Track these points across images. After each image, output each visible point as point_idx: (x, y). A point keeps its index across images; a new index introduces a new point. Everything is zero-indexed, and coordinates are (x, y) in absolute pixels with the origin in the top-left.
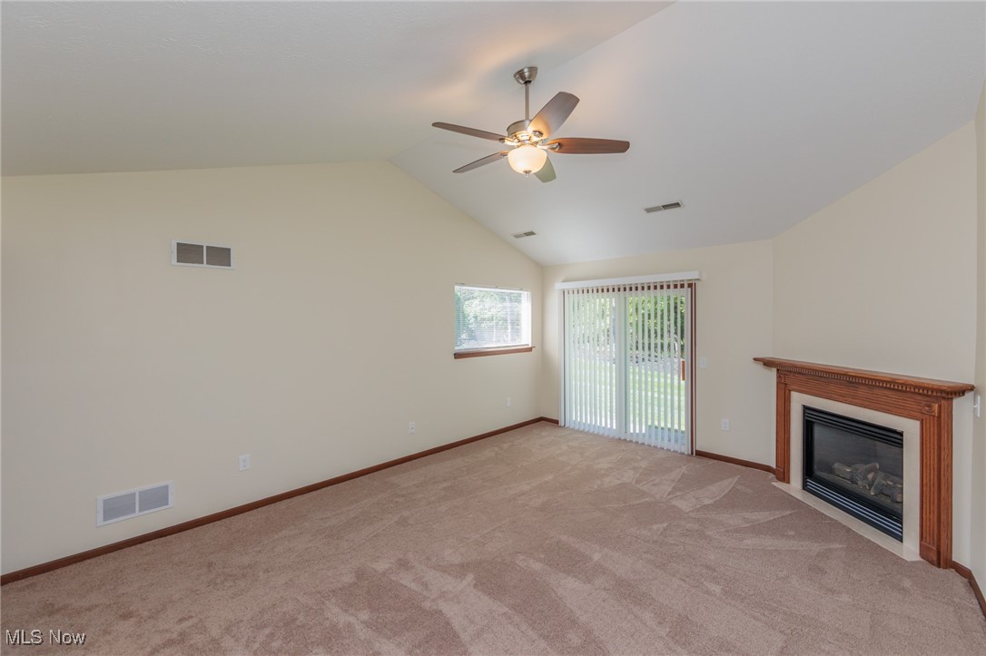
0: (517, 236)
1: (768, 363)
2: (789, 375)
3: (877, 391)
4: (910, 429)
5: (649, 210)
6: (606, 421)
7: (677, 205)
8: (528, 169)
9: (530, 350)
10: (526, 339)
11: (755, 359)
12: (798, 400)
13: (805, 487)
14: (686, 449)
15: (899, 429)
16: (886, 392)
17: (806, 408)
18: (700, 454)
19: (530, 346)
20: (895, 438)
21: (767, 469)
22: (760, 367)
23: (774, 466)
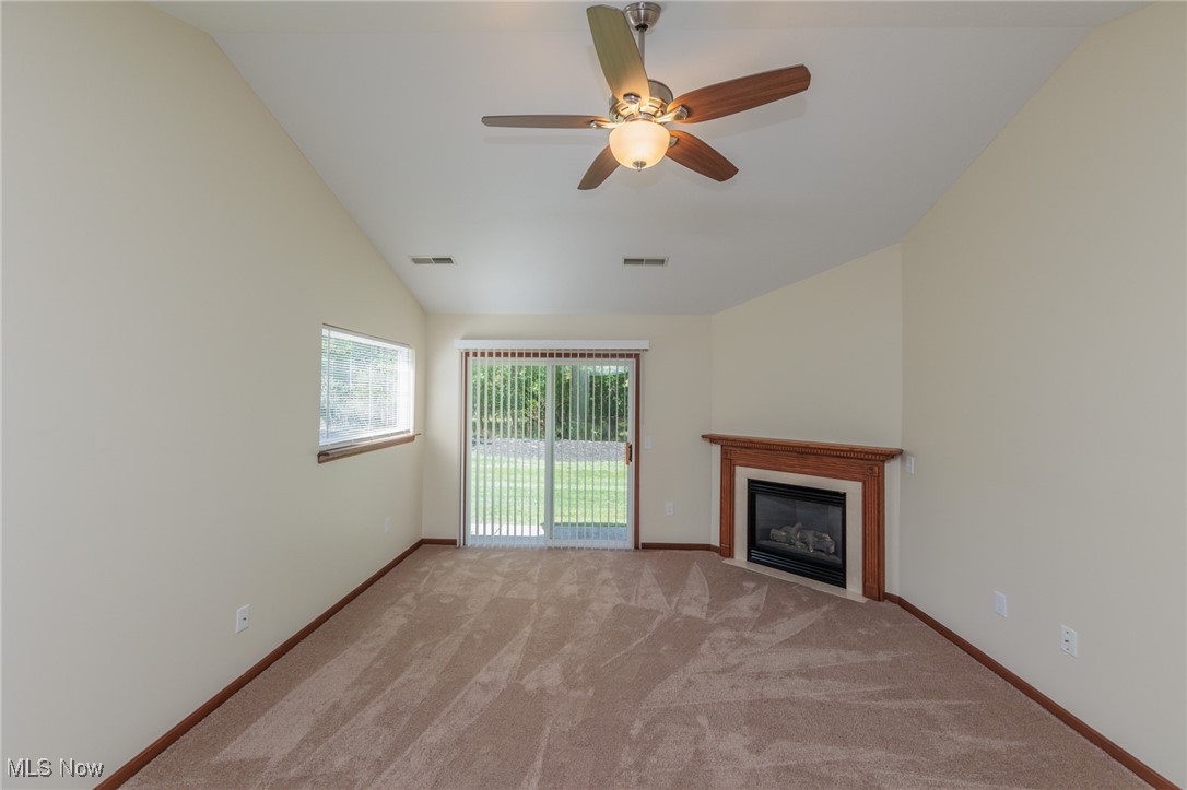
0: (417, 261)
1: (712, 439)
2: (734, 450)
3: (825, 459)
4: (853, 490)
5: (627, 261)
6: (530, 529)
7: (662, 262)
8: (640, 159)
9: (411, 439)
10: (405, 422)
11: (703, 437)
12: (743, 475)
13: (749, 559)
14: (630, 544)
15: (841, 490)
16: (834, 460)
17: (751, 482)
18: (648, 547)
19: (411, 434)
20: (838, 499)
21: (708, 548)
22: (707, 443)
23: (718, 545)
